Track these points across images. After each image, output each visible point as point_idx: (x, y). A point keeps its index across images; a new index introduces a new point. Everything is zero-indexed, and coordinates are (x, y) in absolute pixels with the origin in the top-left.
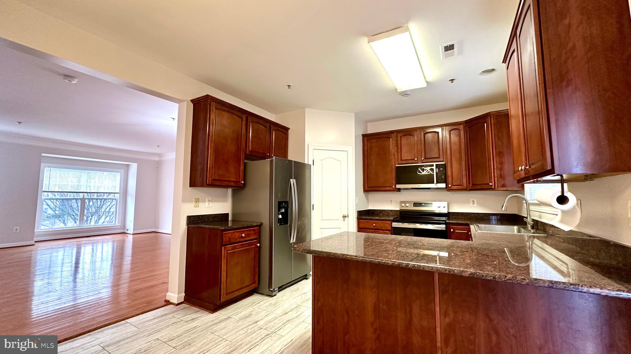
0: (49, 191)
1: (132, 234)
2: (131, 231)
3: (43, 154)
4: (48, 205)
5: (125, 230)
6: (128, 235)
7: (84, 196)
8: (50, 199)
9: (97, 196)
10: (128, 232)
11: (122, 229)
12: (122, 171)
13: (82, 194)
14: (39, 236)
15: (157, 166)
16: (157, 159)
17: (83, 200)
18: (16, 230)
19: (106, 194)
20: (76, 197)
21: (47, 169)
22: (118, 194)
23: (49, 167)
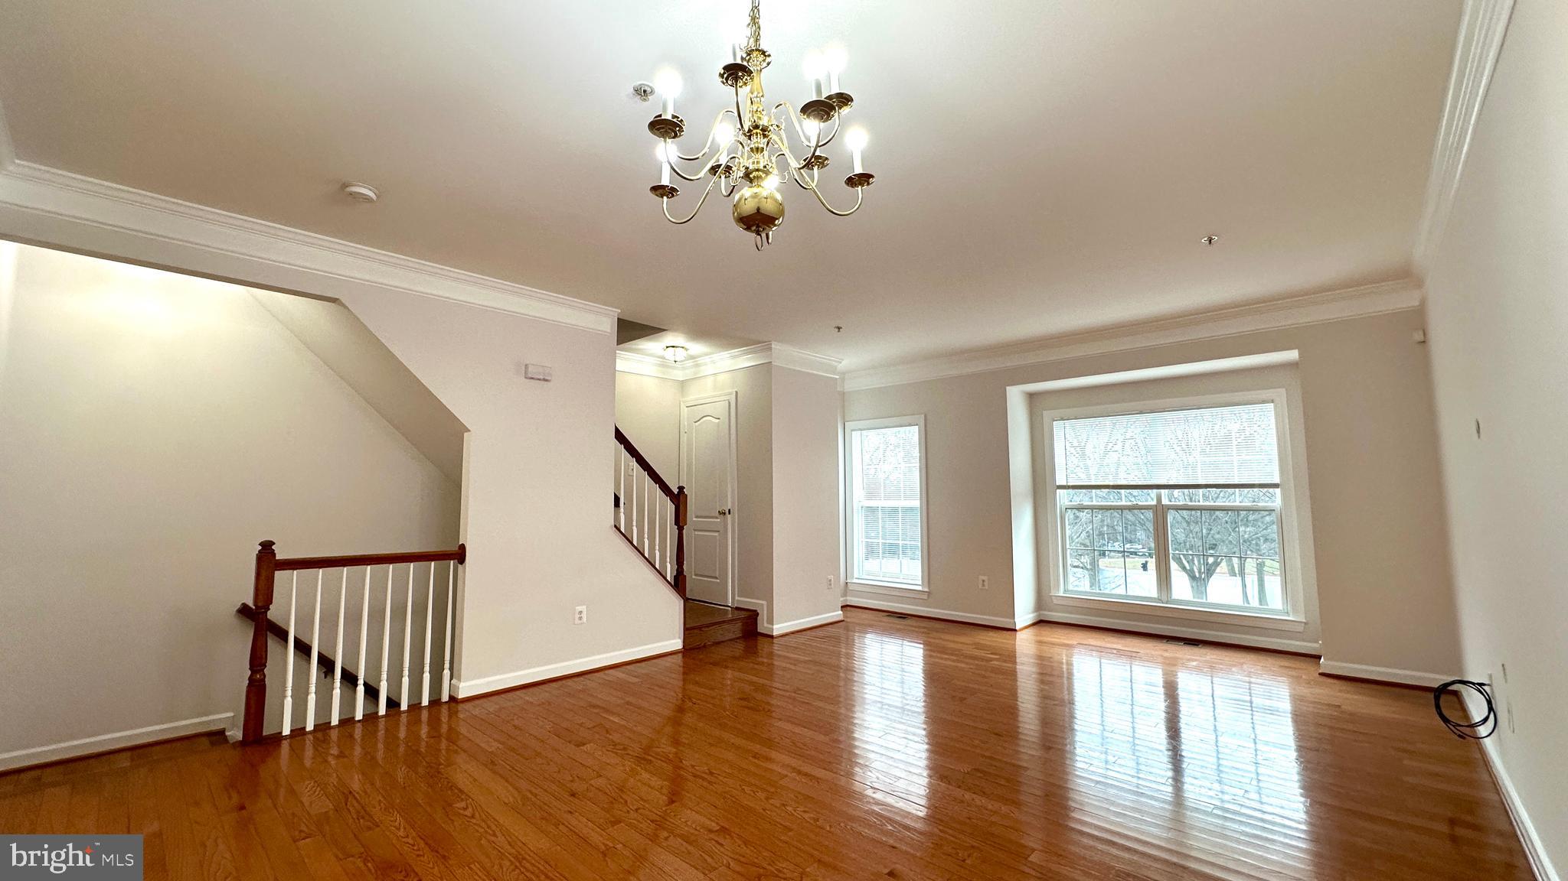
0: (1070, 484)
17: (1158, 512)
18: (983, 585)
19: (1237, 490)
20: (1140, 503)
21: (1057, 426)
22: (1279, 489)
23: (1062, 420)
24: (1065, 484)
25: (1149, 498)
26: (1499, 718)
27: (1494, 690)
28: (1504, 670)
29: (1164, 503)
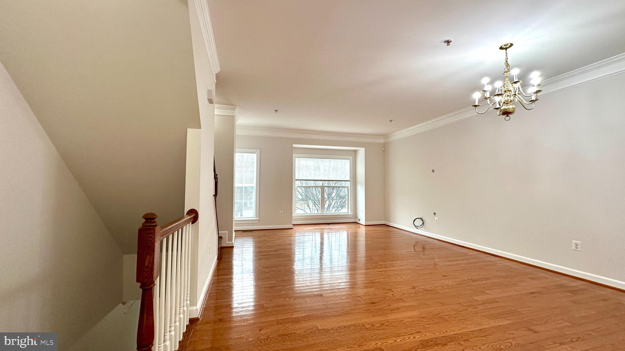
0: (300, 179)
1: (365, 225)
2: (363, 221)
3: (294, 146)
4: (299, 192)
5: (357, 220)
6: (361, 226)
7: (323, 184)
8: (299, 187)
10: (360, 222)
12: (351, 157)
13: (322, 182)
14: (296, 220)
15: (383, 149)
16: (382, 141)
17: (323, 188)
18: (281, 214)
19: (339, 182)
20: (318, 185)
21: (297, 159)
22: (349, 182)
23: (298, 157)
24: (298, 179)
25: (320, 183)
26: (426, 223)
27: (423, 219)
28: (435, 213)
29: (324, 185)
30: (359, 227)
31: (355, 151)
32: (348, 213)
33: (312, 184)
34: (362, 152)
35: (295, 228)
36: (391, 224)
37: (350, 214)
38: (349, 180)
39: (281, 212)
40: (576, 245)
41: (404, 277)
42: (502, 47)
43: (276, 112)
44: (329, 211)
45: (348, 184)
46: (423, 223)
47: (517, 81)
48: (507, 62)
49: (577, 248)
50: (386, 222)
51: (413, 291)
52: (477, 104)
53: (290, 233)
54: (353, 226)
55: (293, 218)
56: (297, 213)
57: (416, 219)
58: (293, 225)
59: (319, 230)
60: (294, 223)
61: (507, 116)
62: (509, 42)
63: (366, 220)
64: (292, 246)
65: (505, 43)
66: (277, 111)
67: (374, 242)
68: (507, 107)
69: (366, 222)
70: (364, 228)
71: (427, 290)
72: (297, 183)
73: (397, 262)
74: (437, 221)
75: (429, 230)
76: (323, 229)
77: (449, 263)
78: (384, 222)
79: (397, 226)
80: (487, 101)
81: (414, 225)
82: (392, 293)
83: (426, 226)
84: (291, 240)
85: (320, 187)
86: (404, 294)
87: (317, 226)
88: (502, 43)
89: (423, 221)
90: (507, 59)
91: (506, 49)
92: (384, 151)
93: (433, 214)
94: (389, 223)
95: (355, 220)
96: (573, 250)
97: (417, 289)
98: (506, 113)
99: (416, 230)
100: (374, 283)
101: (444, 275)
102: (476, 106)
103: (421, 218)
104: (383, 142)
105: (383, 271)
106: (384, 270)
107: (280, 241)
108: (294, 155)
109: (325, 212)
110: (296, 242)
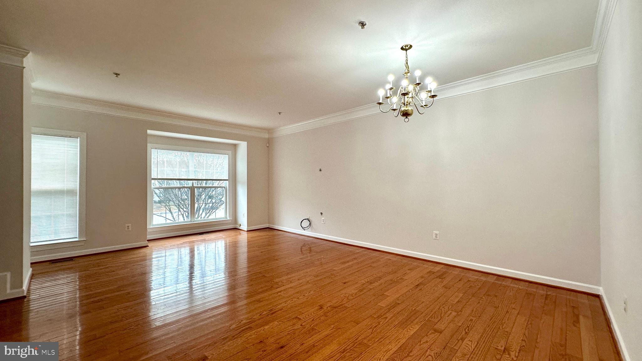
0: (158, 178)
1: (247, 231)
2: (244, 227)
3: (149, 132)
4: (156, 194)
5: (237, 226)
6: (241, 232)
7: (193, 184)
8: (157, 188)
9: (206, 184)
10: (241, 228)
11: (234, 224)
12: (230, 152)
13: (191, 181)
15: (268, 145)
17: (192, 189)
20: (185, 186)
21: (153, 151)
22: (227, 181)
23: (156, 149)
24: (156, 178)
25: (190, 183)
26: (313, 224)
27: (311, 219)
28: (322, 213)
29: (194, 186)
30: (240, 234)
31: (235, 146)
32: (226, 218)
33: (176, 184)
34: (243, 146)
35: (151, 244)
36: (276, 227)
37: (228, 219)
38: (228, 179)
39: (127, 225)
40: (436, 234)
41: (306, 295)
42: (403, 47)
43: (117, 76)
44: (201, 218)
45: (226, 184)
46: (310, 224)
47: (419, 82)
48: (407, 63)
49: (436, 237)
50: (270, 225)
51: (321, 312)
52: (381, 101)
53: (142, 255)
54: (232, 233)
55: (148, 230)
56: (154, 224)
57: (303, 220)
58: (148, 241)
59: (188, 245)
60: (149, 237)
61: (407, 118)
62: (409, 43)
63: (248, 225)
64: (147, 275)
65: (406, 44)
66: (119, 75)
67: (262, 252)
68: (407, 109)
69: (248, 227)
70: (246, 235)
71: (335, 308)
72: (155, 184)
73: (293, 275)
74: (324, 221)
75: (316, 231)
76: (193, 242)
77: (343, 266)
78: (268, 225)
79: (284, 228)
80: (388, 101)
81: (302, 226)
82: (300, 323)
83: (312, 227)
84: (146, 266)
85: (189, 188)
86: (313, 320)
87: (185, 239)
88: (403, 44)
89: (309, 221)
90: (407, 60)
91: (406, 50)
92: (268, 147)
93: (320, 214)
94: (273, 226)
95: (235, 225)
96: (434, 239)
97: (325, 308)
98: (406, 114)
99: (304, 231)
100: (275, 312)
101: (344, 282)
102: (380, 104)
103: (308, 219)
104: (267, 137)
105: (282, 291)
106: (283, 289)
107: (127, 270)
108: (149, 145)
109: (195, 219)
110: (154, 268)
